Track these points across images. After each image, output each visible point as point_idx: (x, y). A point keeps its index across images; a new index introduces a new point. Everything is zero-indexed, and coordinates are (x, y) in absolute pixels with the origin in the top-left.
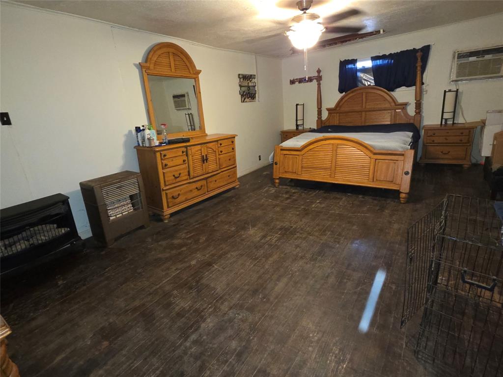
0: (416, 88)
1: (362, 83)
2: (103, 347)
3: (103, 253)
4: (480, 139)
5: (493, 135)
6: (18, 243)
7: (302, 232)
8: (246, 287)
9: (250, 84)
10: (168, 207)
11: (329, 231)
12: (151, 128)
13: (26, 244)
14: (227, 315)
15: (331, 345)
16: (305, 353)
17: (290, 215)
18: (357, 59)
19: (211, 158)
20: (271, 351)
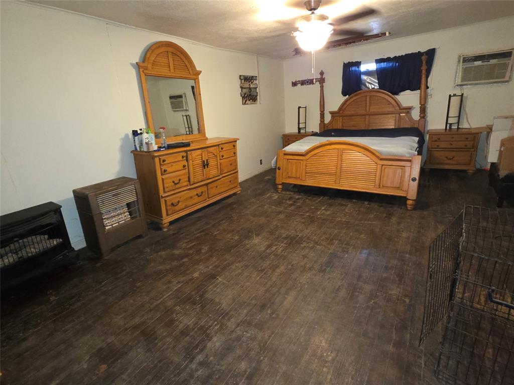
0: (421, 92)
1: (366, 86)
2: (101, 371)
3: (99, 265)
4: (486, 145)
5: (500, 141)
6: (6, 257)
7: (309, 241)
8: (253, 302)
9: (252, 86)
10: (167, 215)
11: (336, 240)
12: (149, 131)
13: (15, 258)
14: (234, 333)
15: (347, 365)
16: (320, 375)
17: (295, 223)
18: (361, 62)
19: (212, 162)
20: (284, 373)
